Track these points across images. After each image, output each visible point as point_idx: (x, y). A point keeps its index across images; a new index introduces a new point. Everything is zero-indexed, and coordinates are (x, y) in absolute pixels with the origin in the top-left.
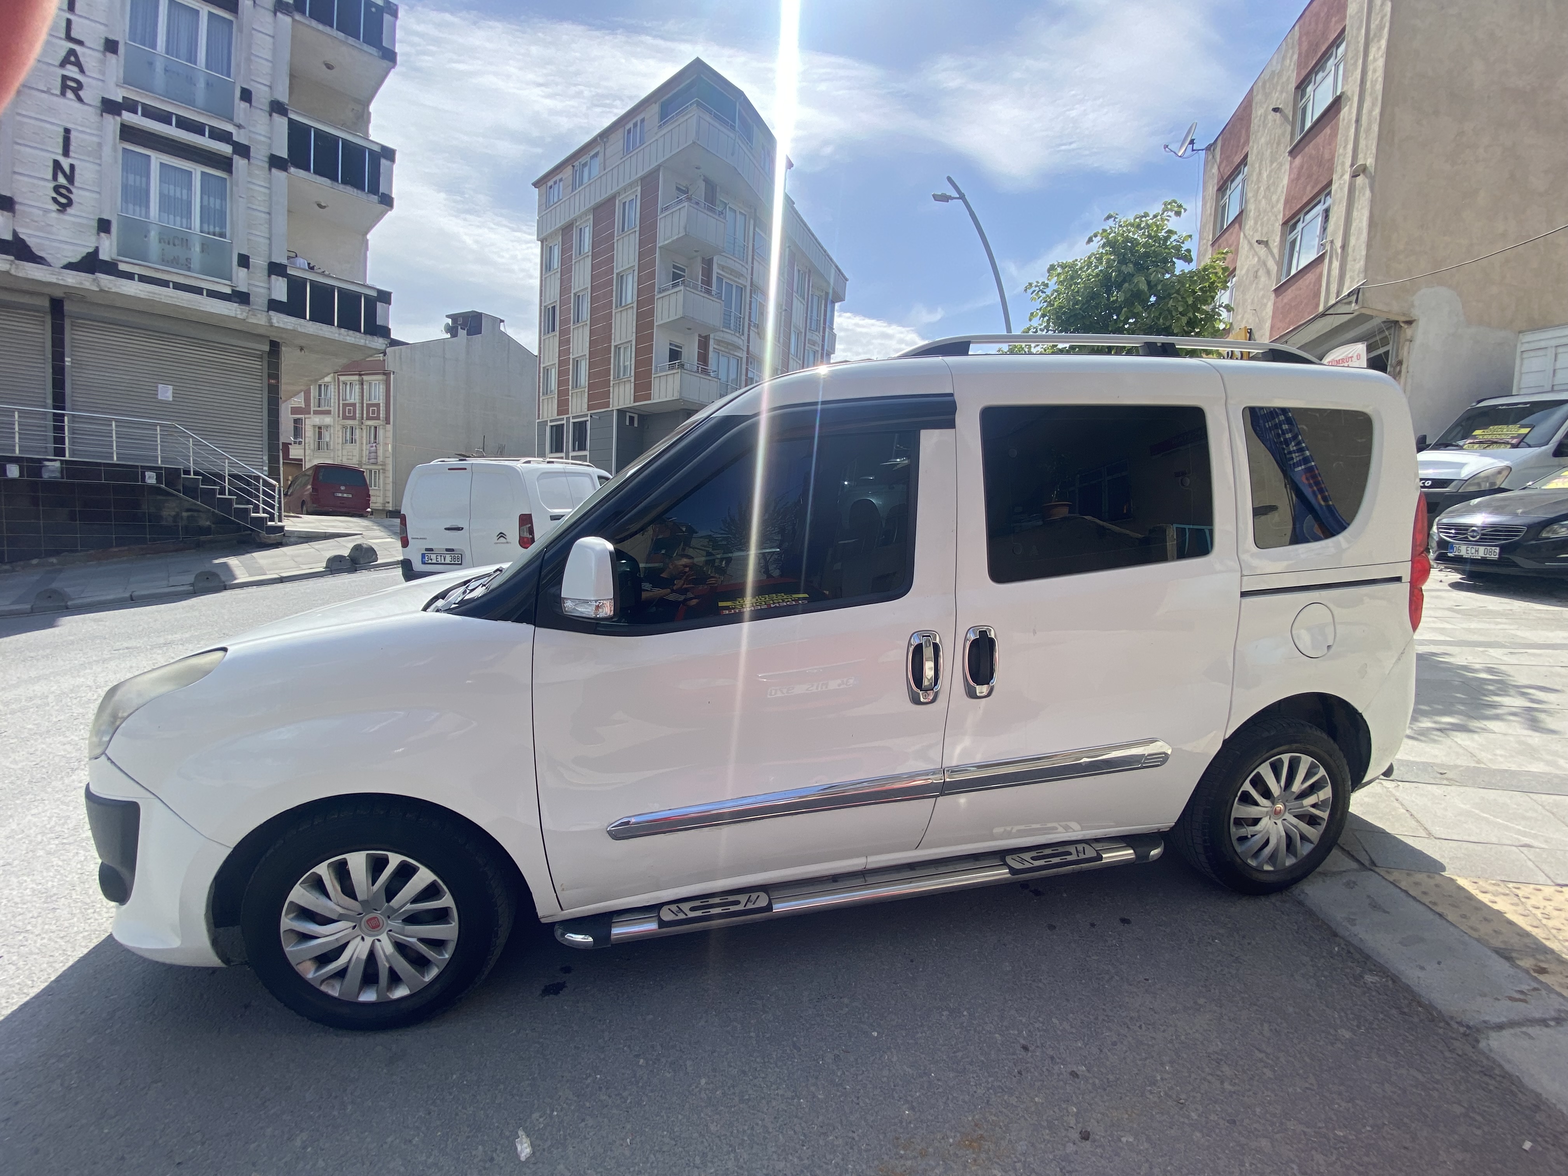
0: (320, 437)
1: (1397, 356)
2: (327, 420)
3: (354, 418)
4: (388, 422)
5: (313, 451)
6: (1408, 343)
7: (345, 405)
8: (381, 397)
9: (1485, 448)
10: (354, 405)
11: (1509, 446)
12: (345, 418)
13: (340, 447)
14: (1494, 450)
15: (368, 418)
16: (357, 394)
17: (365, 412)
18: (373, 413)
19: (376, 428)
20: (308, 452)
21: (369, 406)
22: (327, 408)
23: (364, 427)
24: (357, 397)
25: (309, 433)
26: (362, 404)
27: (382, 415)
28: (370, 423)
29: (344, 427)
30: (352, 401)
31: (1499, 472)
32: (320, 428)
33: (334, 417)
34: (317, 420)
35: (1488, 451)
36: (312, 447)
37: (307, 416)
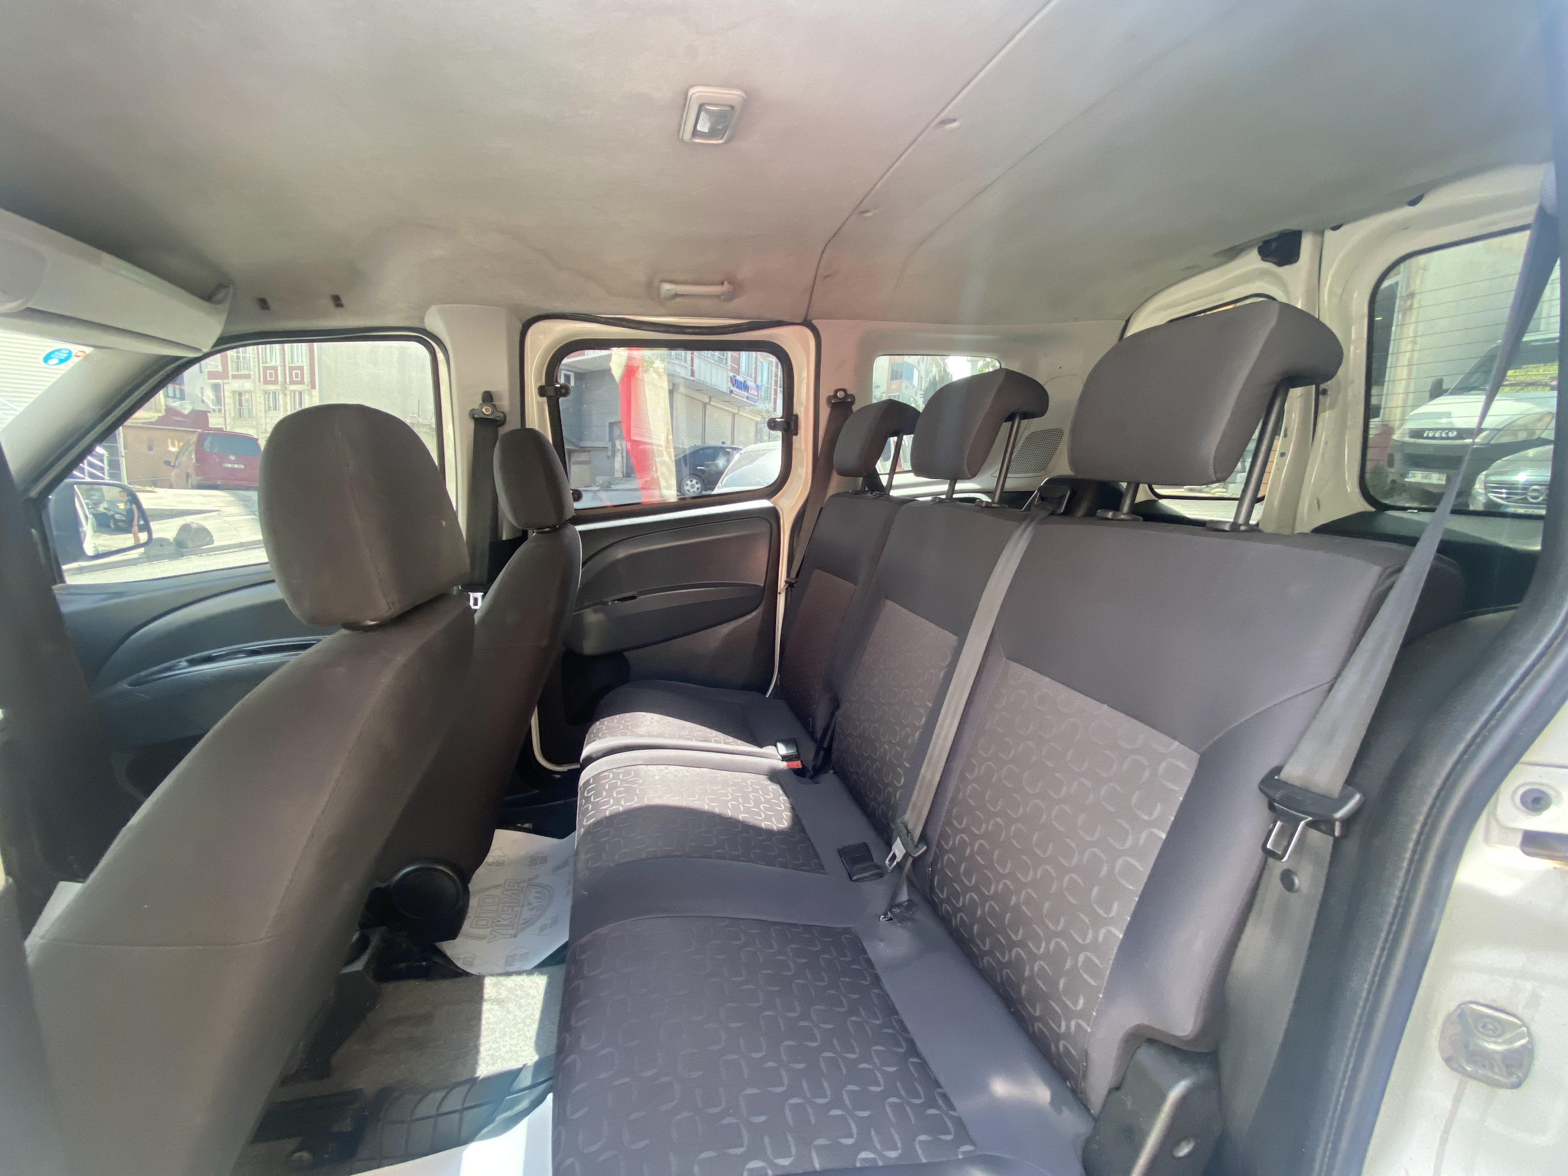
0: (241, 405)
1: (1408, 285)
2: (247, 385)
3: (275, 382)
4: (313, 387)
5: (234, 419)
6: (1421, 272)
7: (265, 369)
8: (304, 359)
9: (1518, 391)
10: (275, 368)
11: (1548, 388)
12: (266, 382)
13: (263, 414)
14: (1532, 393)
15: (292, 382)
16: (278, 356)
17: (288, 376)
18: (297, 376)
19: (300, 393)
20: (228, 421)
21: (291, 369)
22: (246, 372)
23: (288, 393)
24: (278, 360)
25: (229, 401)
26: (284, 366)
27: (307, 379)
28: (294, 387)
29: (266, 393)
30: (273, 364)
31: (1540, 420)
32: (240, 395)
33: (254, 382)
34: (236, 385)
35: (1522, 394)
36: (233, 415)
37: (225, 381)
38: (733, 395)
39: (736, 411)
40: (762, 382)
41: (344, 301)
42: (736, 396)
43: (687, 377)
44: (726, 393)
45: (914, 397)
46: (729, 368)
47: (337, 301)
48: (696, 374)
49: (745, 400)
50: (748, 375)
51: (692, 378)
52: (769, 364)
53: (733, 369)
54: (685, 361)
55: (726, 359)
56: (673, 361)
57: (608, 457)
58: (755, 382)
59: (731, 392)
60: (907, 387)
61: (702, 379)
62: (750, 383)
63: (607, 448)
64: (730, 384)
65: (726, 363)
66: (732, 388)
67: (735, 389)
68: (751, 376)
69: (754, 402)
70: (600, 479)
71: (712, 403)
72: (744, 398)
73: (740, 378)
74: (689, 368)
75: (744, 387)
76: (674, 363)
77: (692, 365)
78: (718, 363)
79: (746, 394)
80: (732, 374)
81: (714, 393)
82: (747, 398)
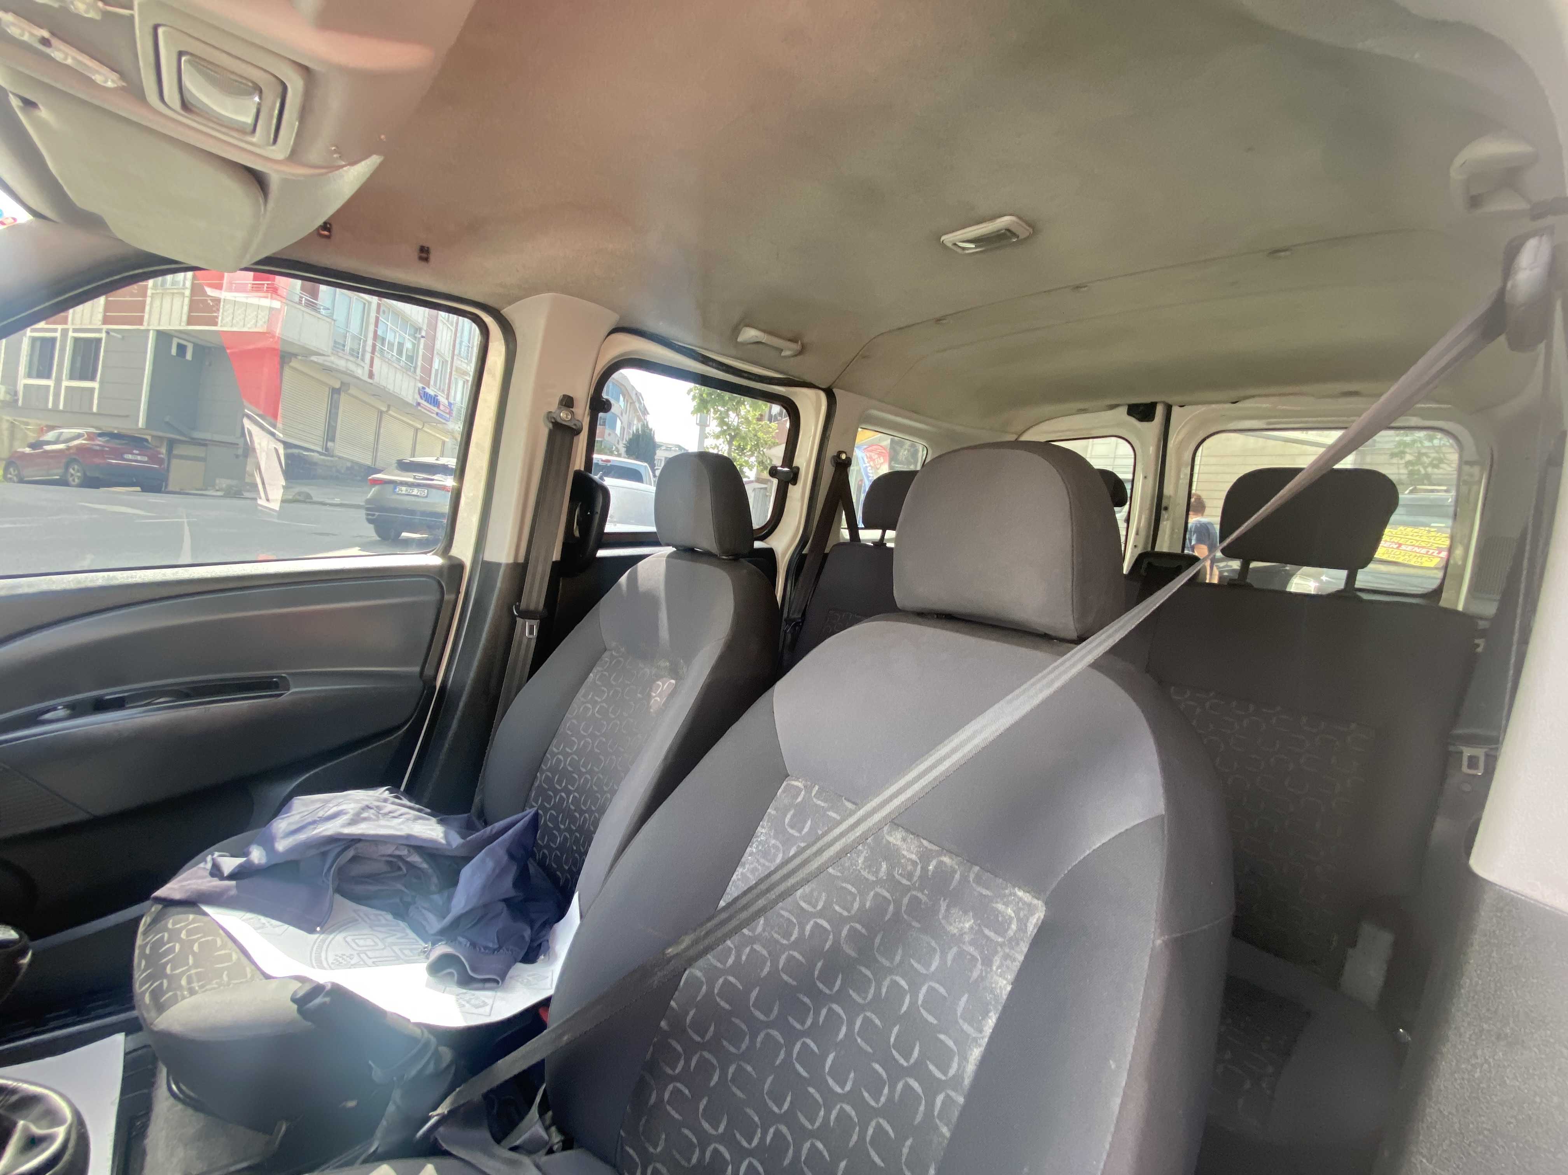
38: (419, 408)
39: (420, 426)
40: (455, 399)
41: (432, 257)
42: (423, 410)
43: (363, 378)
44: (411, 405)
45: (617, 445)
46: (418, 378)
47: (424, 254)
48: (376, 377)
49: (434, 416)
50: (440, 389)
51: (370, 381)
52: (464, 382)
53: (422, 380)
54: (363, 360)
55: (415, 368)
56: (346, 357)
57: (237, 456)
58: (447, 399)
59: (419, 404)
60: (609, 434)
61: (383, 383)
62: (442, 399)
63: (238, 444)
64: (417, 397)
65: (415, 372)
66: (420, 401)
67: (423, 402)
68: (443, 391)
69: (445, 419)
70: (223, 483)
71: (391, 412)
72: (433, 413)
73: (430, 391)
74: (367, 367)
75: (434, 401)
76: (347, 360)
77: (371, 365)
78: (404, 370)
79: (435, 409)
80: (421, 385)
81: (393, 401)
82: (437, 414)
